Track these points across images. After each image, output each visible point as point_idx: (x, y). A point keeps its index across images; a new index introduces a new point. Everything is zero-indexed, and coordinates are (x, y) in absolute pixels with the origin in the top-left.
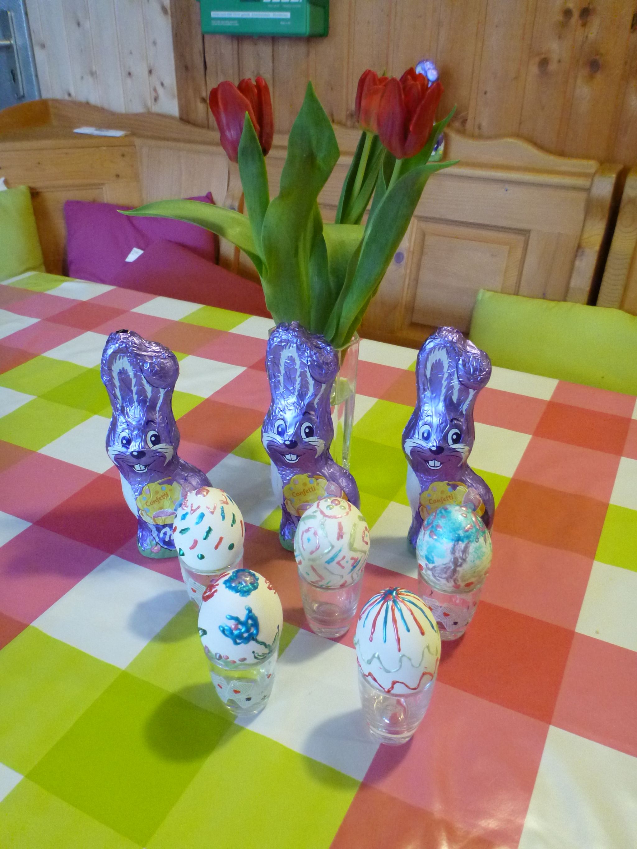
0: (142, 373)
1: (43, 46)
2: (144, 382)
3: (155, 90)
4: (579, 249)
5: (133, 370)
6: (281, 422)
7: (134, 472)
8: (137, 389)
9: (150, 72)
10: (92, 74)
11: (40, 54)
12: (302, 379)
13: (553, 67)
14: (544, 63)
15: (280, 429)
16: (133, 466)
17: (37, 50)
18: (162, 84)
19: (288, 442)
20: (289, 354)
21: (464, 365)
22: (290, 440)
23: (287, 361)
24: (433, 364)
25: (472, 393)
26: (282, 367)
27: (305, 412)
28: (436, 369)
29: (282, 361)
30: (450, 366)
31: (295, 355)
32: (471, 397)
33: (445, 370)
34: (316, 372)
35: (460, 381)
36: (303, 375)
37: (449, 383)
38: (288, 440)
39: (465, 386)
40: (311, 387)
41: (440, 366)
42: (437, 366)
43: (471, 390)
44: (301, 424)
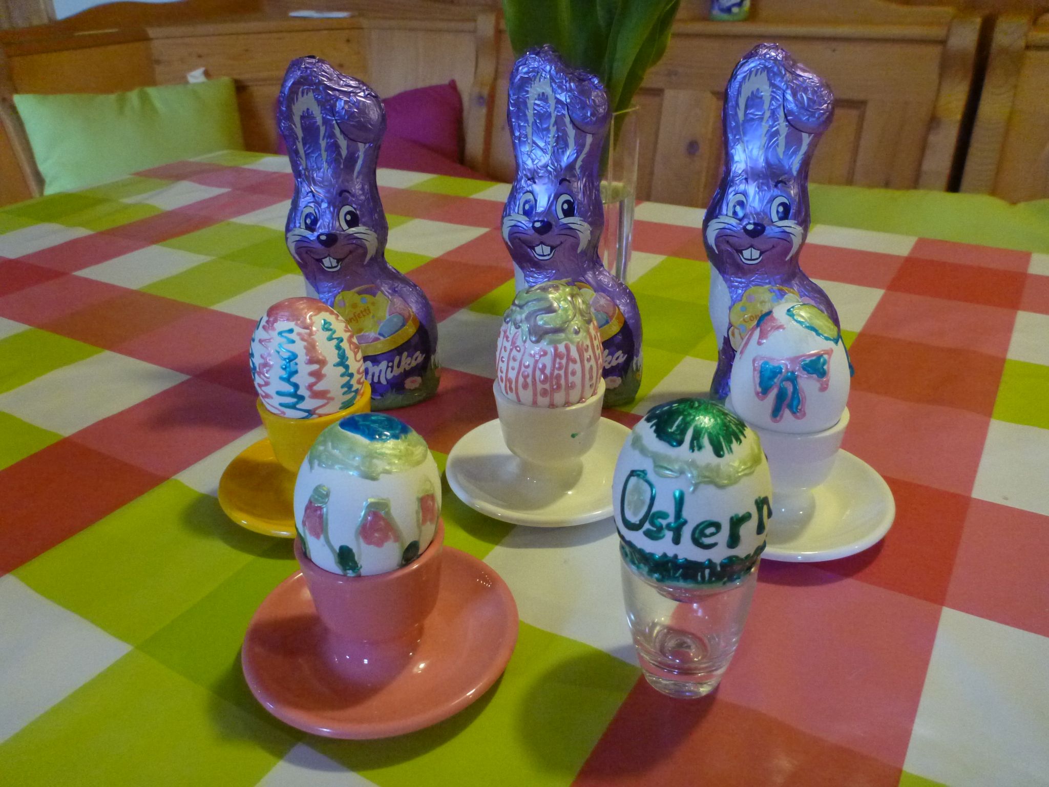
0: (334, 116)
2: (337, 131)
4: (933, 122)
5: (321, 113)
6: (530, 197)
7: (323, 271)
8: (327, 143)
12: (558, 130)
15: (527, 207)
16: (320, 261)
19: (538, 225)
20: (540, 90)
21: (794, 95)
22: (541, 221)
23: (537, 102)
24: (748, 99)
25: (806, 139)
26: (530, 113)
27: (563, 179)
28: (752, 107)
29: (530, 103)
30: (773, 98)
31: (548, 91)
32: (804, 148)
33: (766, 106)
34: (578, 115)
35: (788, 121)
36: (559, 122)
37: (772, 127)
38: (538, 221)
39: (795, 127)
40: (571, 141)
41: (758, 100)
42: (754, 100)
43: (805, 135)
44: (557, 197)
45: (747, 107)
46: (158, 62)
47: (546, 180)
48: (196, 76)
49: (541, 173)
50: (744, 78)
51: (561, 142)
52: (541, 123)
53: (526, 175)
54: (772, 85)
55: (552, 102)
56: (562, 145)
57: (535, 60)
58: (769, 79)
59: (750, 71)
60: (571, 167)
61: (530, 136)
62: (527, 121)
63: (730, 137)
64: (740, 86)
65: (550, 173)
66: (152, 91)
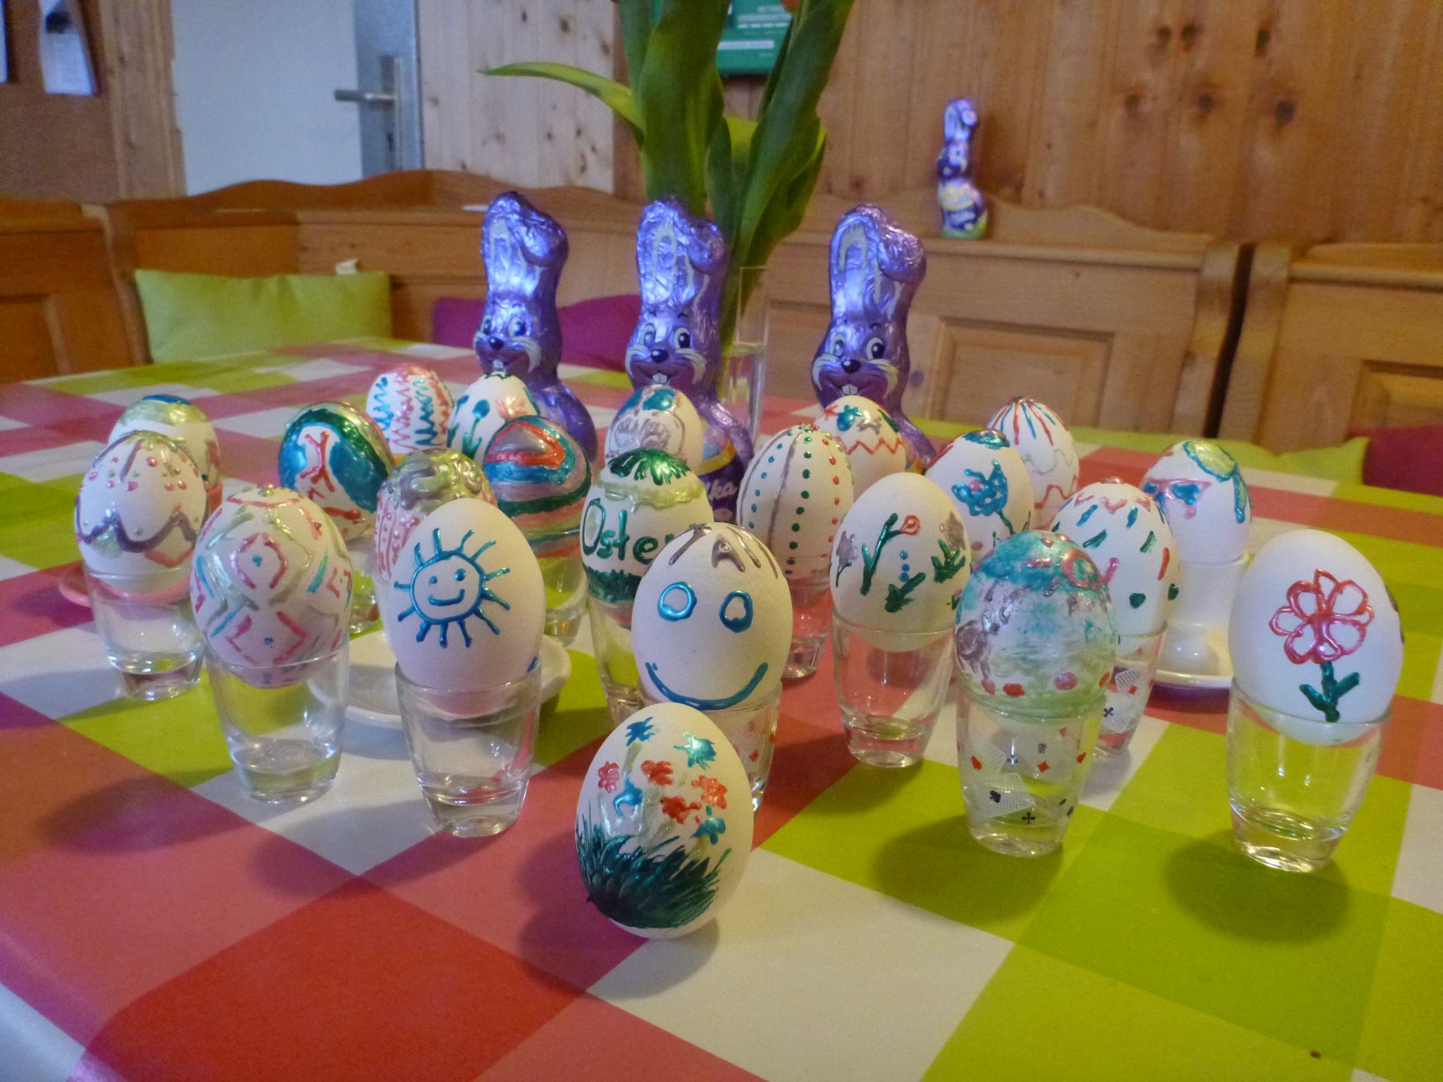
1: (435, 101)
3: (583, 157)
4: (1188, 356)
6: (651, 329)
9: (579, 132)
10: (500, 137)
11: (430, 114)
12: (678, 270)
13: (1146, 107)
14: (1133, 101)
15: (647, 338)
17: (427, 106)
18: (593, 149)
19: (656, 353)
20: (665, 234)
21: (887, 247)
22: (660, 350)
23: (662, 244)
24: (848, 250)
25: (899, 287)
26: (655, 253)
27: (682, 313)
28: (852, 257)
29: (656, 244)
30: (869, 250)
31: (672, 234)
32: (897, 295)
33: (863, 257)
34: (696, 257)
35: (881, 270)
36: (680, 261)
37: (868, 275)
38: (656, 350)
39: (888, 276)
40: (690, 279)
41: (856, 252)
42: (852, 250)
43: (897, 284)
44: (675, 329)
45: (847, 258)
46: (305, 249)
47: (666, 314)
48: (346, 268)
49: (662, 307)
50: (844, 231)
51: (681, 280)
52: (664, 262)
53: (648, 310)
54: (869, 239)
55: (674, 245)
56: (681, 282)
57: (660, 206)
58: (865, 233)
59: (849, 226)
60: (689, 303)
61: (654, 273)
62: (651, 260)
63: (834, 283)
64: (841, 238)
65: (669, 307)
66: (294, 280)
